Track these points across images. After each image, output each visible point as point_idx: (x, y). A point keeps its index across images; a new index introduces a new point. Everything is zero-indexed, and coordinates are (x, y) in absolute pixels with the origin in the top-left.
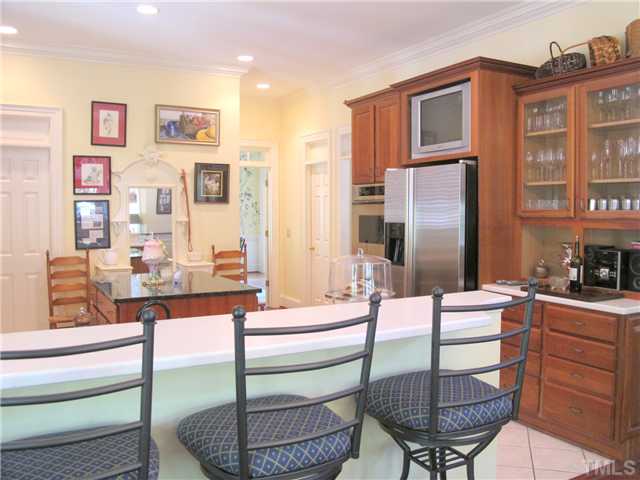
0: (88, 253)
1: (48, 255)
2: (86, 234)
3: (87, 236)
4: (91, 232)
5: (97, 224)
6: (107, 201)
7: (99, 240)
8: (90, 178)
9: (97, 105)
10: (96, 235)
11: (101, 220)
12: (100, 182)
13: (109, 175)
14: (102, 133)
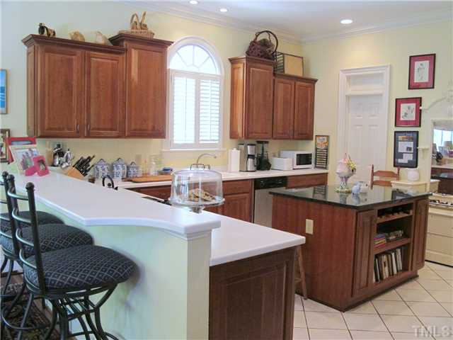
0: (399, 170)
1: (373, 168)
2: (401, 156)
3: (402, 158)
4: (404, 155)
5: (409, 149)
6: (417, 132)
7: (409, 161)
8: (406, 114)
9: (413, 59)
10: (408, 158)
11: (412, 146)
12: (412, 117)
13: (419, 113)
14: (417, 80)
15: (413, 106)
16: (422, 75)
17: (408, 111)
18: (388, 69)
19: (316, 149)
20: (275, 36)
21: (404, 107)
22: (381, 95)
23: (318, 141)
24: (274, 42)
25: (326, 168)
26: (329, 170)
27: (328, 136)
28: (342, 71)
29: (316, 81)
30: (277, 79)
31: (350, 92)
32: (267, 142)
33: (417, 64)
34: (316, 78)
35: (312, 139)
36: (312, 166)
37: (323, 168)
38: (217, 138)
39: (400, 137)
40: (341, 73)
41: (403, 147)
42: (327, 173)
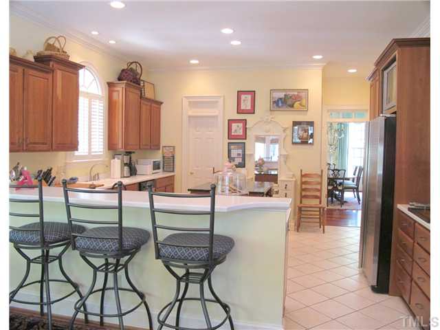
1: (214, 169)
2: (233, 159)
3: (234, 161)
4: (236, 159)
5: (239, 154)
6: (244, 143)
7: (239, 163)
8: (236, 131)
9: (240, 93)
10: (238, 160)
11: (241, 153)
12: (240, 132)
13: (245, 129)
14: (243, 107)
15: (241, 125)
16: (246, 105)
17: (237, 129)
18: (222, 98)
19: (164, 157)
20: (141, 66)
21: (234, 126)
22: (217, 116)
23: (165, 151)
24: (139, 71)
25: (173, 171)
26: (177, 173)
27: (174, 147)
28: (185, 97)
29: (162, 103)
30: (142, 101)
31: (190, 113)
32: (134, 152)
33: (243, 97)
34: (162, 101)
35: (159, 149)
36: (161, 170)
37: (171, 171)
38: (102, 150)
39: (232, 147)
40: (184, 99)
41: (234, 153)
42: (173, 176)
